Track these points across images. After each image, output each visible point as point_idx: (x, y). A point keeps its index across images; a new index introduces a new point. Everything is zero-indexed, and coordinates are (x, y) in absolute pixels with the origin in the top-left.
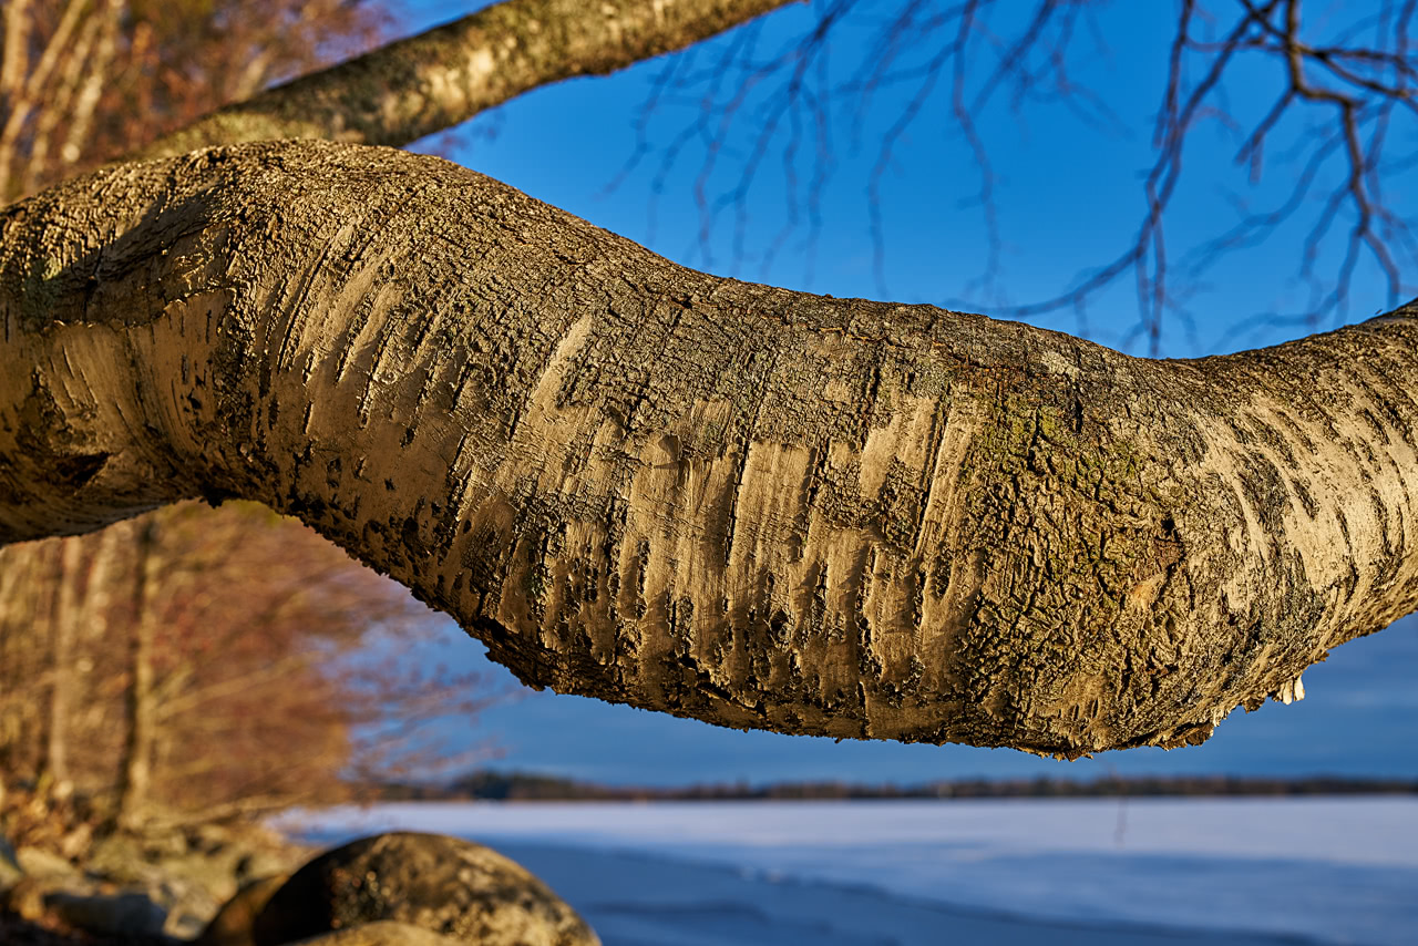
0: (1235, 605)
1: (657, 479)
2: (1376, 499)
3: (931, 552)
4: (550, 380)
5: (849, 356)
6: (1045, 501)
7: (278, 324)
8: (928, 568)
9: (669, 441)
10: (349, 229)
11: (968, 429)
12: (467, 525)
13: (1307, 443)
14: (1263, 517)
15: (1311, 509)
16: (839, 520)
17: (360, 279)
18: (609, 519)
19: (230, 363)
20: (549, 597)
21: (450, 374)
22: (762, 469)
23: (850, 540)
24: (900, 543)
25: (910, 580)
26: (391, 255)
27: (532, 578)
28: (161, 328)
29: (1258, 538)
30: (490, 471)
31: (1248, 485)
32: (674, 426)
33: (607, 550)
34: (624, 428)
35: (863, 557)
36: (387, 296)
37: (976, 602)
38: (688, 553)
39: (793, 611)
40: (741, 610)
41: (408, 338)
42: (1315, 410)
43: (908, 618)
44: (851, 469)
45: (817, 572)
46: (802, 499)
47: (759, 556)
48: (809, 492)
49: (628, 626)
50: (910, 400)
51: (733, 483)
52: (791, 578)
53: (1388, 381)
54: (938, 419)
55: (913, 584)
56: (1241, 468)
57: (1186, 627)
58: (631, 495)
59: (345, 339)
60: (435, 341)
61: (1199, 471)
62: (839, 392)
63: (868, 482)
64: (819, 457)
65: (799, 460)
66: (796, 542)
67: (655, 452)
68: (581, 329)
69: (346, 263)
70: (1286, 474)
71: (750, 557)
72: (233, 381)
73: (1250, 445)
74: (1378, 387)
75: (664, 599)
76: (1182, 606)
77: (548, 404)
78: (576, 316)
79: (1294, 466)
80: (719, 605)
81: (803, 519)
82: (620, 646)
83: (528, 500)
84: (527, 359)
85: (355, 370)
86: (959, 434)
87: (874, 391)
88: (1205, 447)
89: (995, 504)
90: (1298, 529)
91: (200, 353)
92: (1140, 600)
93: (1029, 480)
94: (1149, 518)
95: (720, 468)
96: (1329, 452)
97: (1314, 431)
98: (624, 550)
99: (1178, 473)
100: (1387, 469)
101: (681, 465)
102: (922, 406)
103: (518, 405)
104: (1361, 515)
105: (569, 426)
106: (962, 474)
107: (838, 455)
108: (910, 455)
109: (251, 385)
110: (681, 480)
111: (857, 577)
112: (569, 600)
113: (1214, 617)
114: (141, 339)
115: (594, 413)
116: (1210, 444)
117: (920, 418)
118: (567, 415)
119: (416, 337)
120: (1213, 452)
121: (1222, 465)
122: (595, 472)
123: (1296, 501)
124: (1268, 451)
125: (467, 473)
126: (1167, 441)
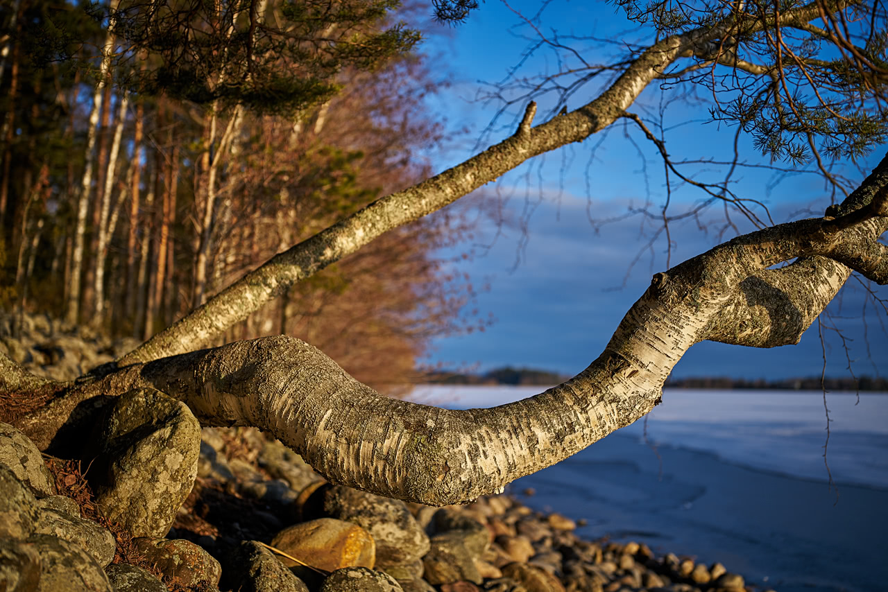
0: (463, 479)
1: (345, 446)
2: (505, 453)
3: (397, 467)
4: (322, 424)
5: (384, 421)
6: (419, 458)
7: (269, 404)
8: (397, 470)
9: (346, 439)
11: (405, 441)
12: (309, 450)
13: (491, 440)
14: (471, 459)
15: (486, 457)
16: (379, 458)
17: (285, 396)
18: (335, 453)
19: (260, 408)
20: (326, 467)
21: (302, 421)
22: (364, 446)
23: (382, 462)
24: (392, 464)
26: (291, 391)
27: (323, 463)
28: (245, 398)
29: (470, 465)
30: (312, 441)
31: (469, 453)
32: (347, 436)
33: (336, 459)
34: (337, 435)
35: (385, 466)
36: (290, 401)
37: (406, 478)
38: (352, 462)
39: (373, 475)
40: (363, 473)
42: (496, 431)
43: (394, 479)
44: (381, 448)
45: (376, 468)
46: (372, 453)
47: (365, 463)
48: (374, 452)
49: (342, 474)
50: (394, 433)
51: (359, 449)
52: (372, 469)
53: (518, 422)
54: (399, 438)
55: (394, 473)
56: (469, 448)
57: (451, 484)
58: (339, 448)
59: (282, 409)
60: (299, 413)
61: (456, 450)
62: (380, 431)
63: (385, 451)
64: (375, 445)
65: (371, 445)
66: (372, 462)
67: (344, 441)
68: (330, 412)
69: (282, 392)
70: (481, 449)
72: (261, 413)
73: (474, 442)
74: (515, 424)
75: (348, 470)
76: (450, 480)
77: (322, 429)
78: (329, 409)
79: (484, 445)
80: (359, 472)
81: (373, 457)
82: (342, 478)
83: (320, 448)
84: (318, 420)
85: (284, 416)
86: (404, 441)
87: (388, 430)
88: (460, 443)
89: (409, 458)
90: (481, 462)
91: (254, 406)
92: (439, 479)
93: (416, 453)
94: (441, 462)
95: (356, 445)
96: (496, 441)
97: (493, 436)
98: (339, 460)
99: (451, 451)
100: (510, 446)
101: (349, 444)
102: (397, 434)
103: (316, 428)
104: (501, 457)
105: (327, 433)
106: (403, 451)
107: (379, 445)
108: (393, 445)
109: (265, 415)
110: (349, 447)
111: (384, 470)
112: (330, 468)
113: (458, 482)
114: (242, 399)
115: (331, 431)
116: (462, 442)
117: (396, 437)
118: (326, 431)
119: (296, 411)
120: (462, 444)
121: (464, 448)
122: (332, 443)
123: (482, 456)
124: (478, 443)
125: (307, 441)
126: (451, 443)
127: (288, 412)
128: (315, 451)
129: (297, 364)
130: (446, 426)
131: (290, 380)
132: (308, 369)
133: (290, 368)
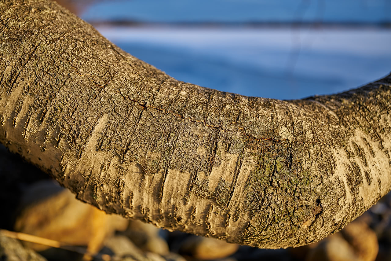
0: (337, 221)
1: (135, 176)
3: (233, 209)
4: (92, 141)
5: (206, 135)
6: (275, 198)
8: (231, 213)
9: (138, 165)
10: (10, 68)
11: (249, 168)
12: (69, 177)
13: (372, 153)
14: (352, 190)
15: (369, 182)
16: (199, 195)
17: (17, 92)
18: (118, 185)
20: (100, 200)
21: (54, 135)
22: (173, 178)
23: (204, 202)
24: (223, 205)
25: (225, 216)
26: (28, 82)
27: (93, 195)
29: (349, 197)
30: (75, 166)
31: (349, 179)
32: (140, 161)
33: (119, 193)
34: (121, 160)
35: (209, 207)
36: (27, 100)
37: (247, 225)
38: (147, 197)
39: (184, 217)
40: (167, 213)
41: (38, 118)
44: (205, 181)
45: (193, 209)
46: (187, 189)
47: (172, 201)
48: (190, 188)
49: (128, 210)
50: (228, 155)
51: (162, 182)
52: (184, 209)
54: (238, 164)
55: (226, 217)
56: (347, 171)
58: (125, 179)
59: (14, 114)
60: (47, 121)
61: (332, 178)
62: (202, 151)
63: (212, 185)
64: (194, 177)
65: (186, 177)
66: (185, 200)
67: (133, 167)
68: (104, 119)
69: (11, 84)
70: (363, 169)
71: (169, 202)
73: (352, 160)
75: (140, 207)
76: (319, 226)
77: (93, 149)
78: (101, 114)
79: (366, 165)
80: (158, 211)
81: (187, 194)
82: (126, 213)
83: (89, 176)
84: (83, 134)
85: (19, 125)
86: (246, 169)
87: (215, 151)
88: (335, 165)
89: (257, 198)
90: (363, 190)
92: (305, 226)
93: (270, 190)
94: (312, 200)
95: (158, 176)
96: (379, 155)
97: (375, 146)
98: (124, 195)
99: (324, 181)
101: (143, 173)
102: (233, 157)
103: (81, 148)
105: (101, 157)
106: (246, 186)
107: (201, 176)
108: (227, 177)
110: (144, 177)
111: (206, 212)
112: (107, 201)
113: (330, 225)
115: (110, 153)
116: (337, 162)
117: (232, 163)
118: (100, 153)
119: (40, 119)
120: (338, 167)
121: (341, 172)
122: (112, 172)
123: (364, 180)
124: (358, 160)
125: (66, 165)
126: (322, 166)
127: (25, 120)
128: (80, 179)
129: (31, 33)
130: (309, 136)
131: (22, 62)
132: (54, 41)
133: (20, 40)
